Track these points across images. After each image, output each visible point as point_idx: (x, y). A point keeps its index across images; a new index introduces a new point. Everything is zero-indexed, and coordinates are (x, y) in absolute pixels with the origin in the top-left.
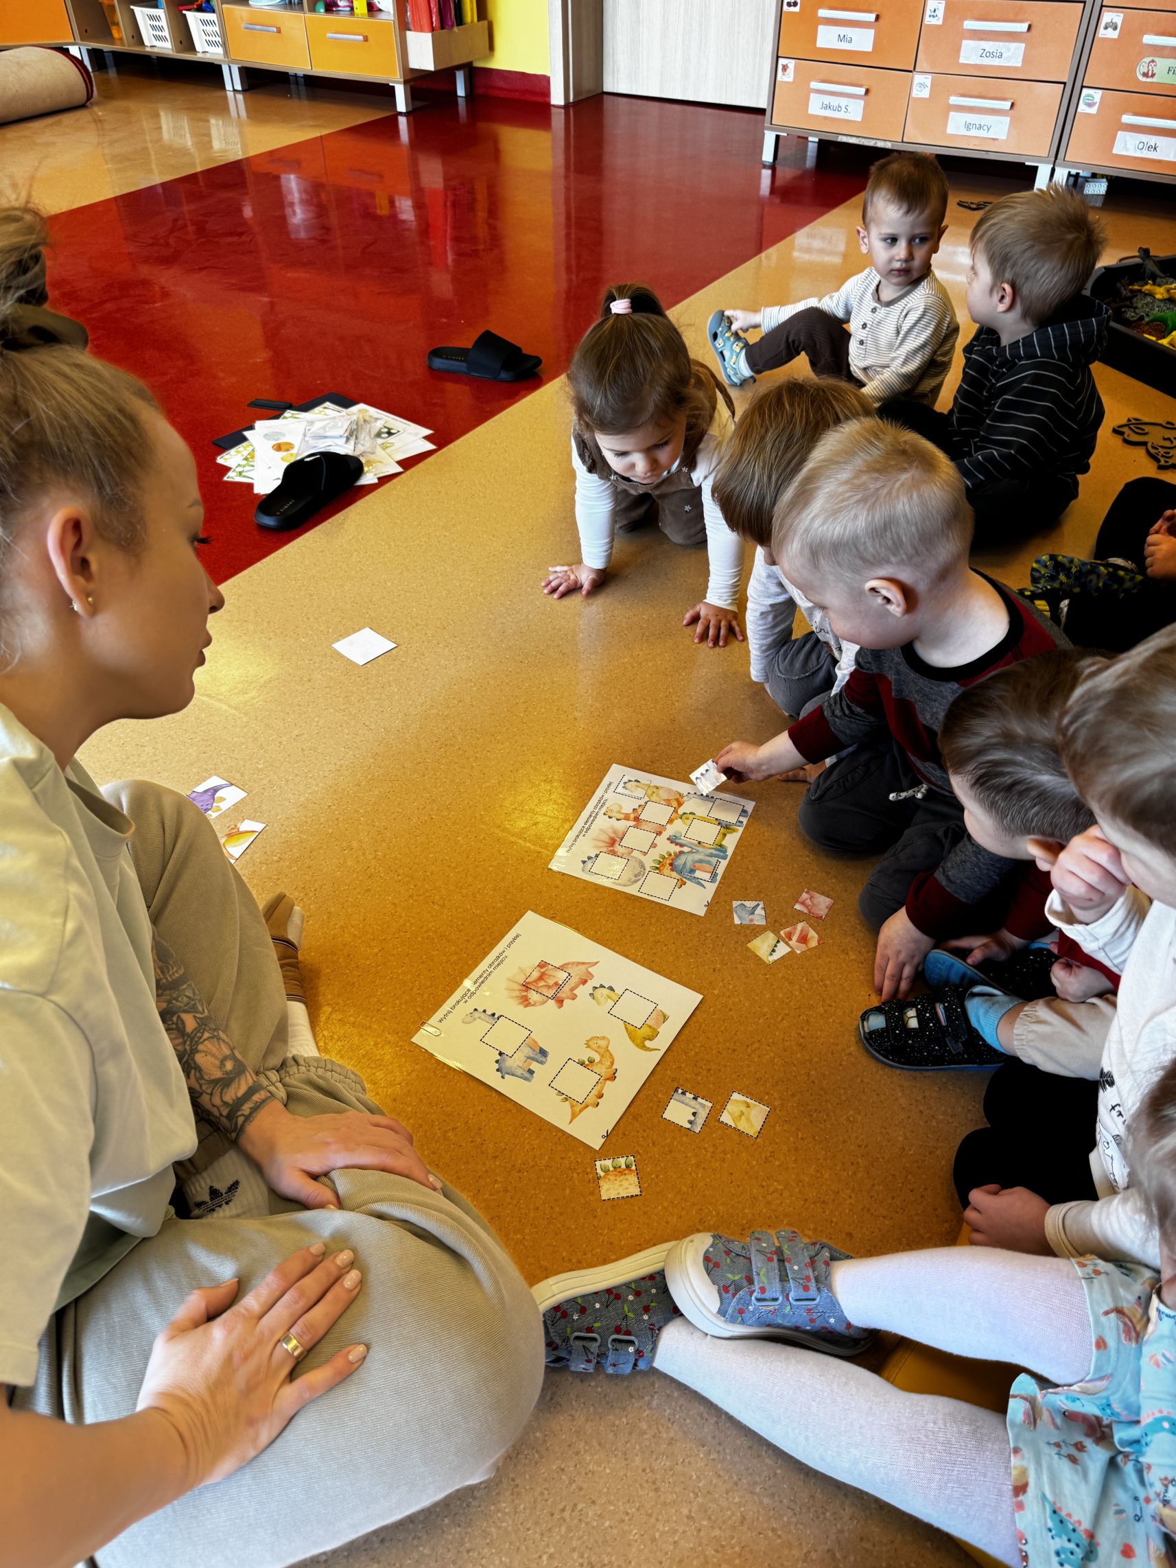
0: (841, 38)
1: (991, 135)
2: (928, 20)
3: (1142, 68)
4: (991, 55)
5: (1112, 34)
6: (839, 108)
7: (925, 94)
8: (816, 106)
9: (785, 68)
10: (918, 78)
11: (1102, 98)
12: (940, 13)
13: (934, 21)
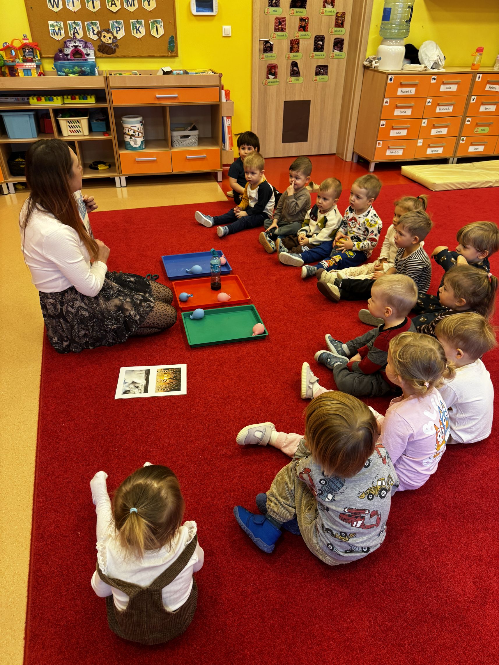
0: (397, 133)
1: (438, 152)
2: (423, 125)
3: (476, 130)
4: (440, 132)
5: (468, 123)
6: (395, 152)
7: (421, 144)
8: (388, 153)
9: (379, 143)
10: (419, 141)
11: (466, 139)
12: (426, 123)
13: (424, 125)
